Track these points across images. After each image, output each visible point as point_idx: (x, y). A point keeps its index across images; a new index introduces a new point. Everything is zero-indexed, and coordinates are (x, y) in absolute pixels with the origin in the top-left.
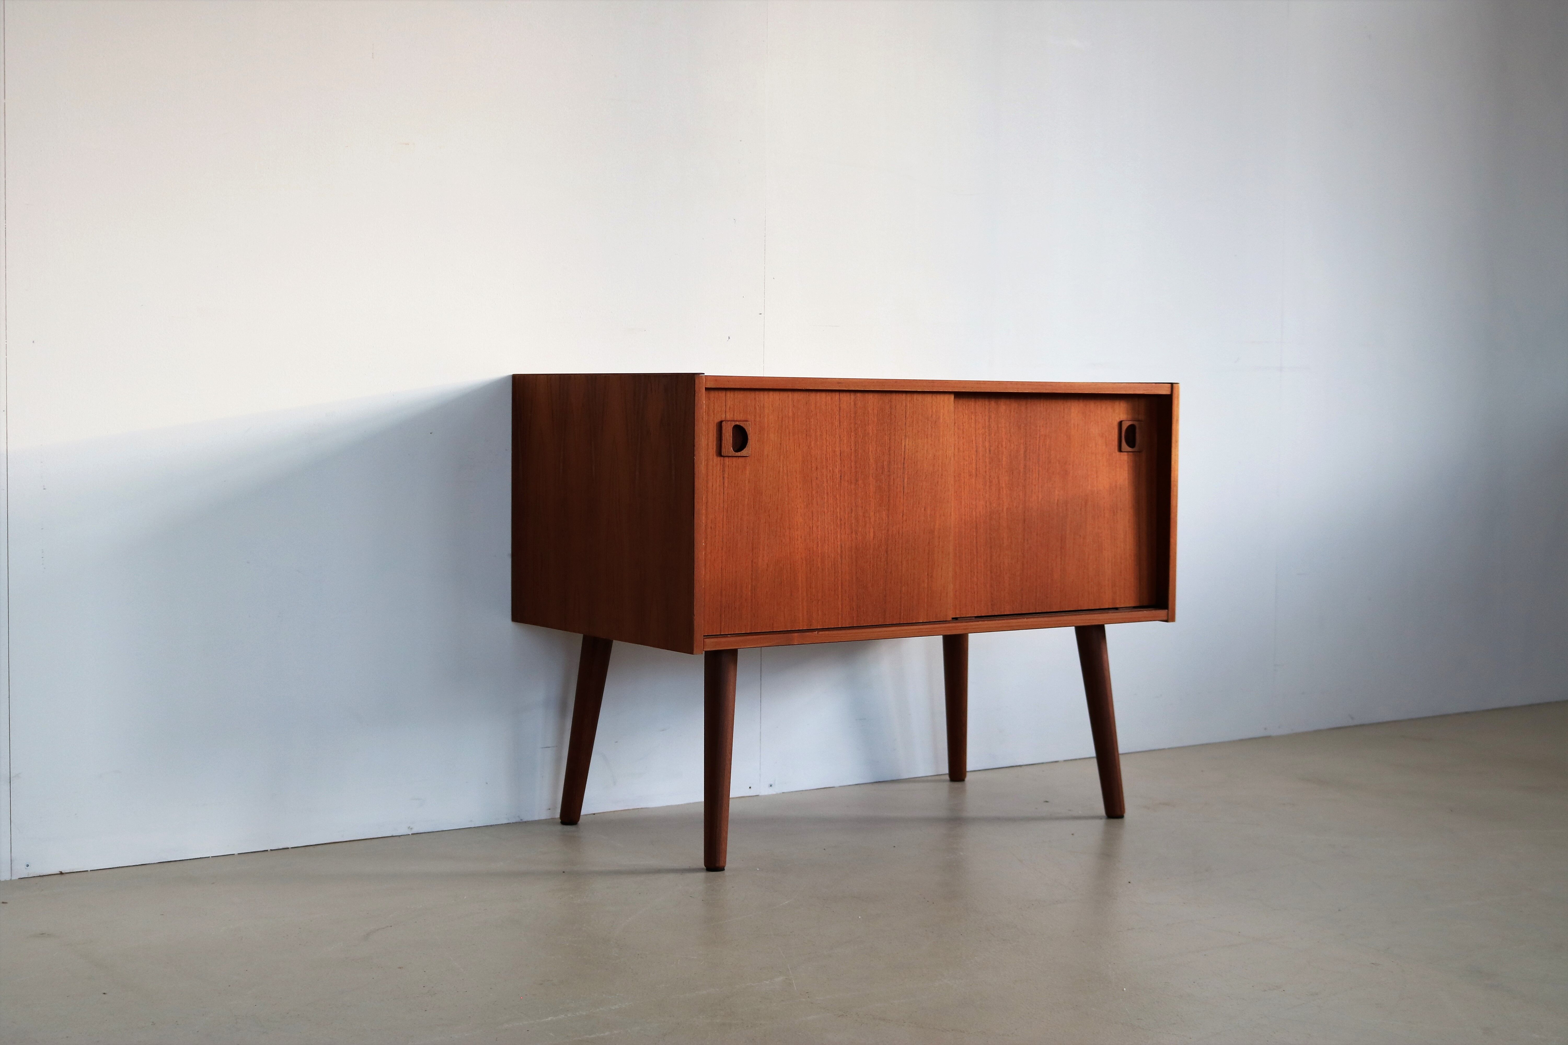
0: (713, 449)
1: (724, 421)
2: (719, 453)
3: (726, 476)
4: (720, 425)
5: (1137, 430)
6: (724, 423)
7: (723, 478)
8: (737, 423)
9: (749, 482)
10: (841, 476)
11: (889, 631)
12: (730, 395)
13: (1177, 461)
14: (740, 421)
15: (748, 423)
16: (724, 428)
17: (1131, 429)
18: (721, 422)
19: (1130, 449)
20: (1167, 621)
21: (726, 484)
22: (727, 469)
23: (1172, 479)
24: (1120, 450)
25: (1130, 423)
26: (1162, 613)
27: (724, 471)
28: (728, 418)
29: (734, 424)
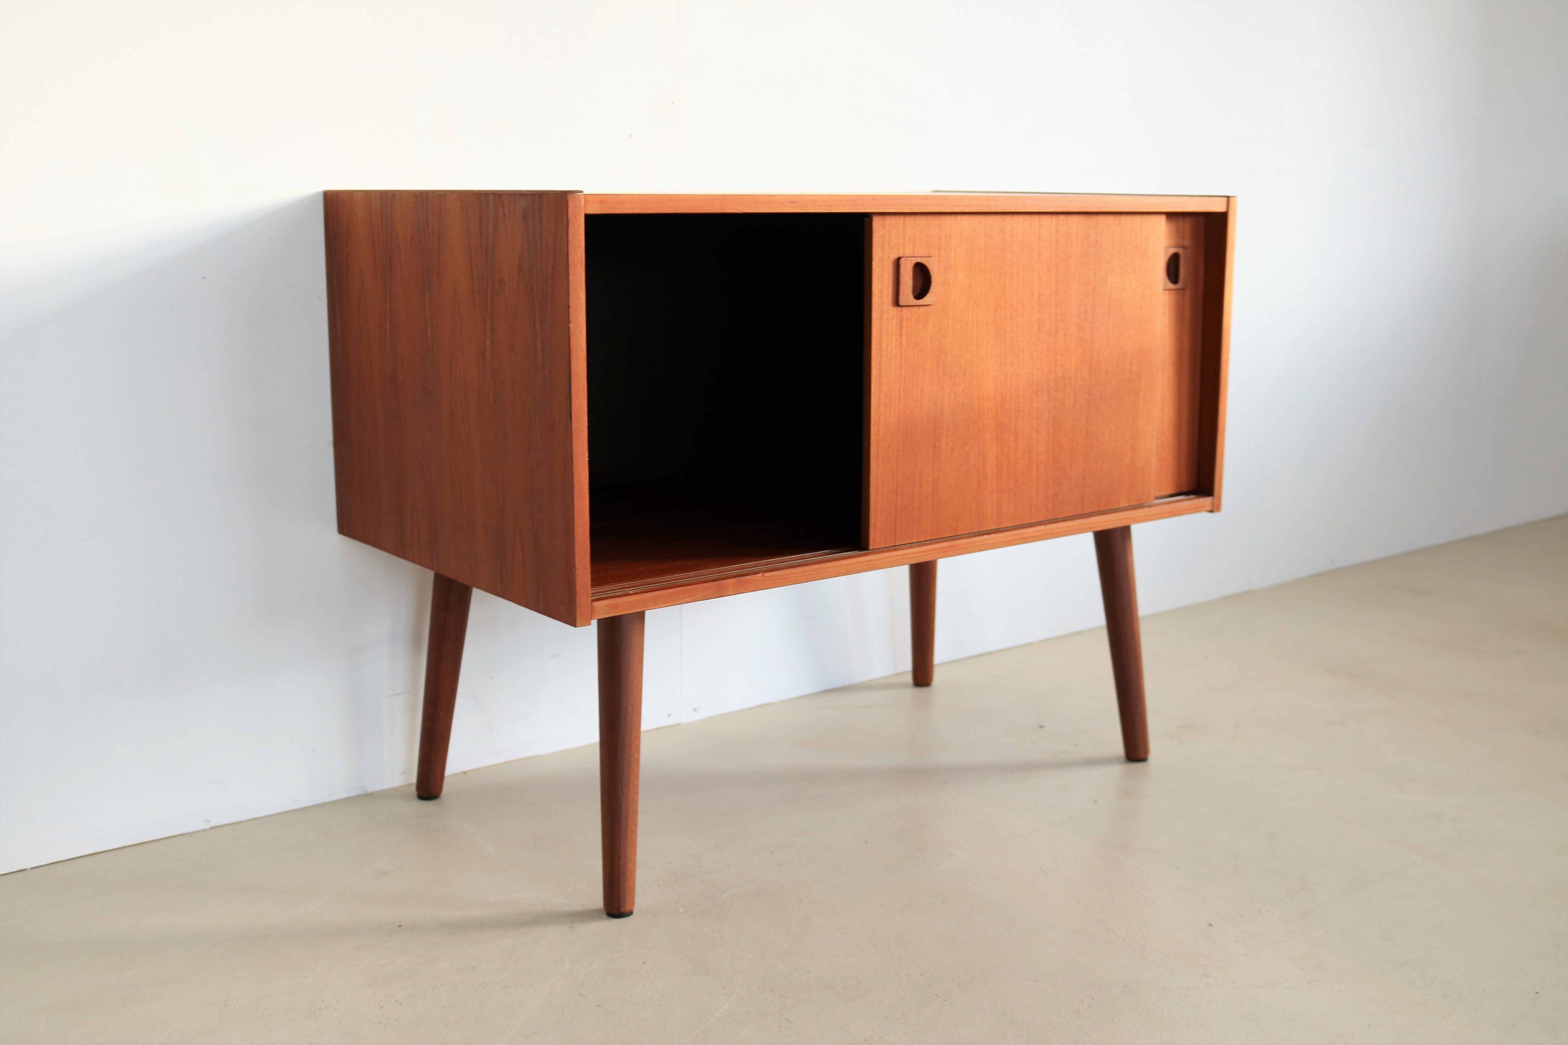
0: (888, 296)
1: (902, 257)
2: (896, 303)
3: (904, 332)
4: (897, 263)
5: (1182, 261)
6: (902, 261)
7: (901, 335)
8: (919, 260)
9: (931, 339)
10: (1039, 327)
11: (863, 562)
12: (910, 220)
14: (922, 257)
15: (933, 259)
16: (901, 267)
17: (1175, 258)
18: (899, 259)
20: (1211, 511)
21: (904, 344)
22: (905, 324)
25: (1172, 251)
26: (1206, 501)
27: (901, 326)
28: (908, 253)
29: (915, 261)
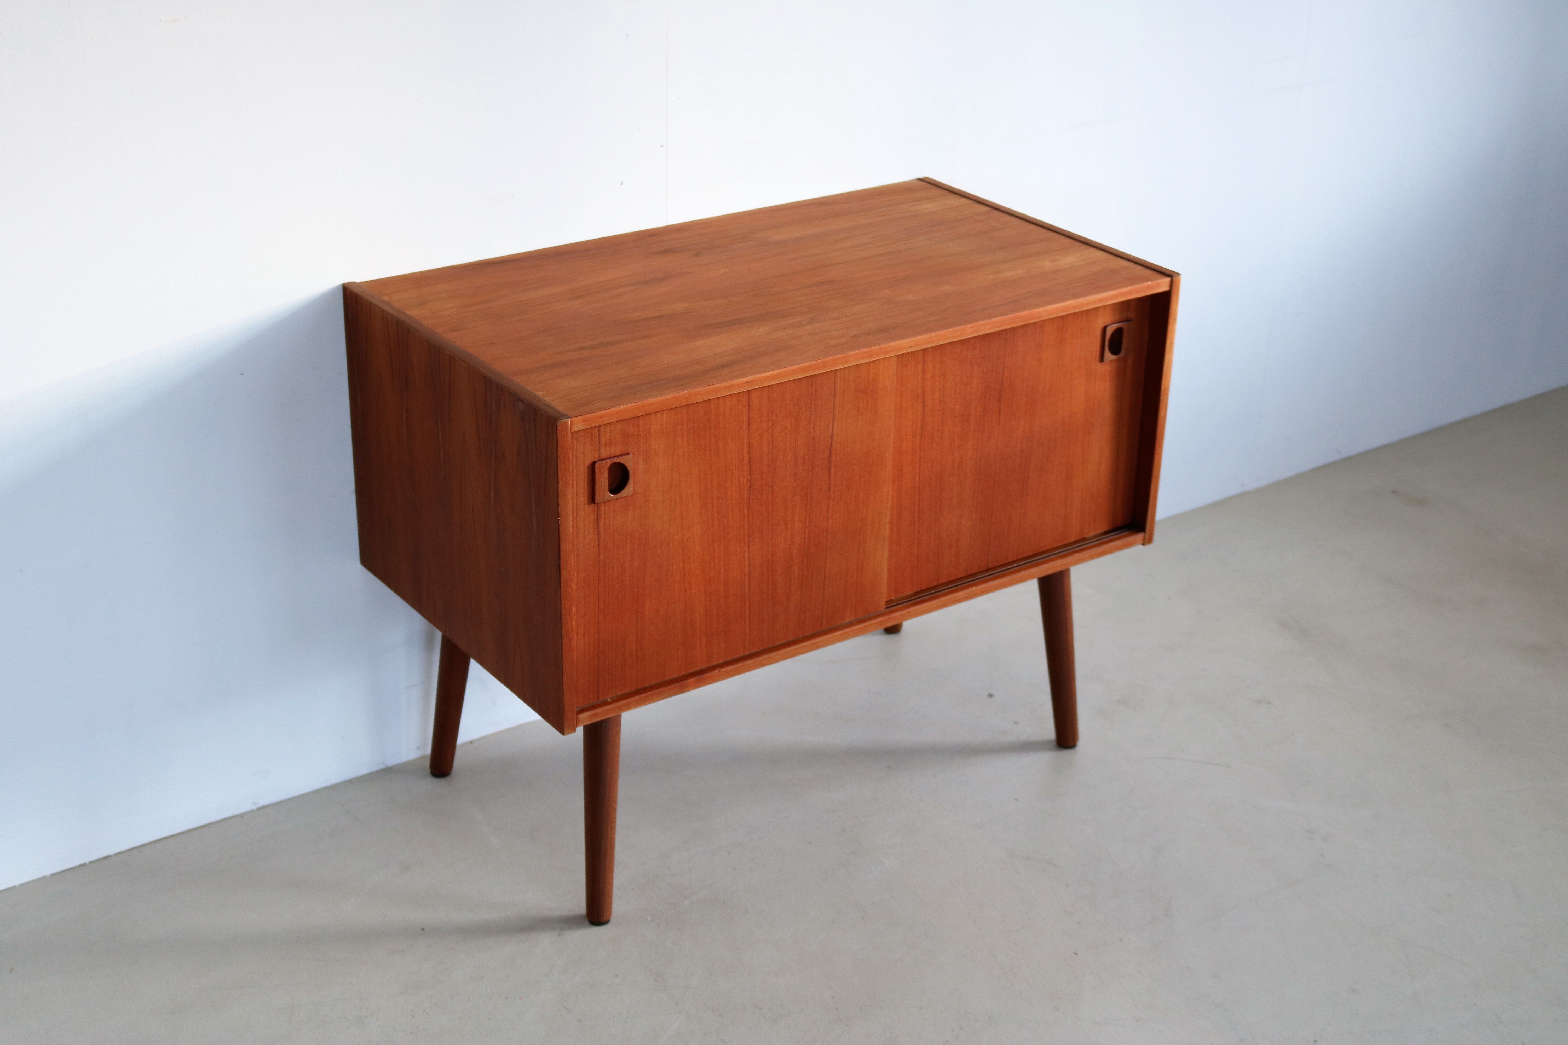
0: (583, 497)
1: (597, 461)
2: (592, 499)
3: (601, 523)
4: (592, 467)
5: (1125, 333)
6: (597, 464)
8: (616, 460)
13: (1170, 367)
14: (619, 457)
15: (629, 456)
16: (597, 471)
17: (1118, 333)
18: (594, 463)
19: (1113, 357)
20: (1143, 545)
22: (602, 516)
23: (1163, 387)
24: (1102, 359)
25: (1115, 326)
26: (1140, 536)
27: (598, 520)
28: (603, 456)
29: (610, 462)
